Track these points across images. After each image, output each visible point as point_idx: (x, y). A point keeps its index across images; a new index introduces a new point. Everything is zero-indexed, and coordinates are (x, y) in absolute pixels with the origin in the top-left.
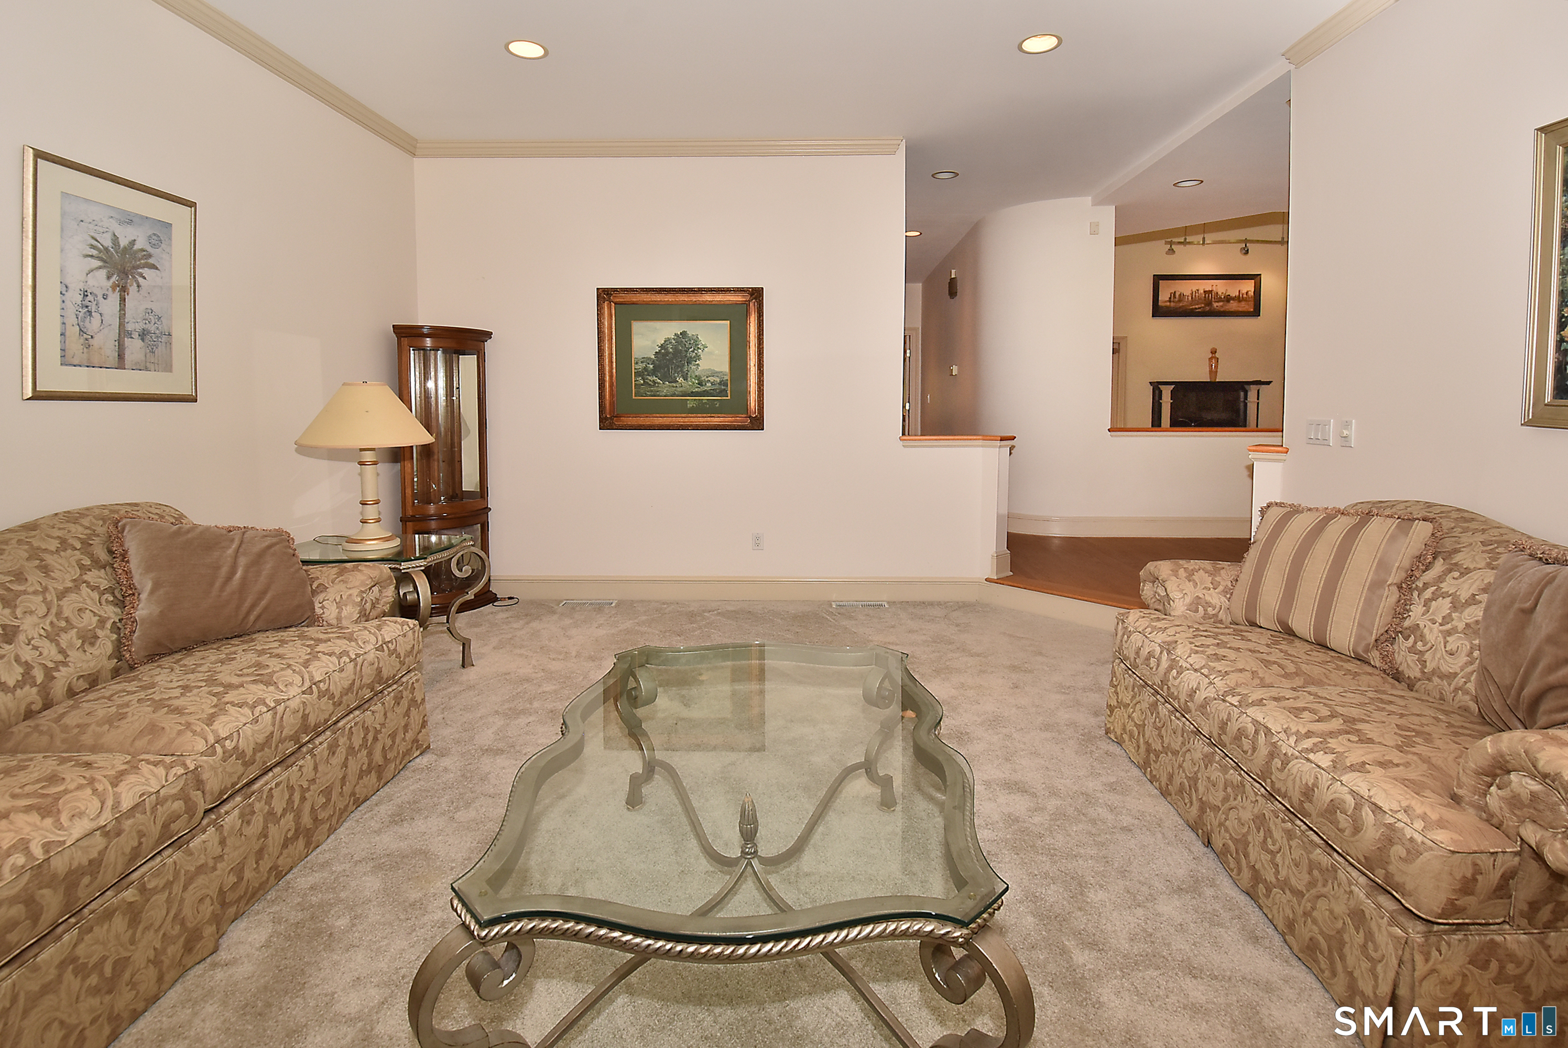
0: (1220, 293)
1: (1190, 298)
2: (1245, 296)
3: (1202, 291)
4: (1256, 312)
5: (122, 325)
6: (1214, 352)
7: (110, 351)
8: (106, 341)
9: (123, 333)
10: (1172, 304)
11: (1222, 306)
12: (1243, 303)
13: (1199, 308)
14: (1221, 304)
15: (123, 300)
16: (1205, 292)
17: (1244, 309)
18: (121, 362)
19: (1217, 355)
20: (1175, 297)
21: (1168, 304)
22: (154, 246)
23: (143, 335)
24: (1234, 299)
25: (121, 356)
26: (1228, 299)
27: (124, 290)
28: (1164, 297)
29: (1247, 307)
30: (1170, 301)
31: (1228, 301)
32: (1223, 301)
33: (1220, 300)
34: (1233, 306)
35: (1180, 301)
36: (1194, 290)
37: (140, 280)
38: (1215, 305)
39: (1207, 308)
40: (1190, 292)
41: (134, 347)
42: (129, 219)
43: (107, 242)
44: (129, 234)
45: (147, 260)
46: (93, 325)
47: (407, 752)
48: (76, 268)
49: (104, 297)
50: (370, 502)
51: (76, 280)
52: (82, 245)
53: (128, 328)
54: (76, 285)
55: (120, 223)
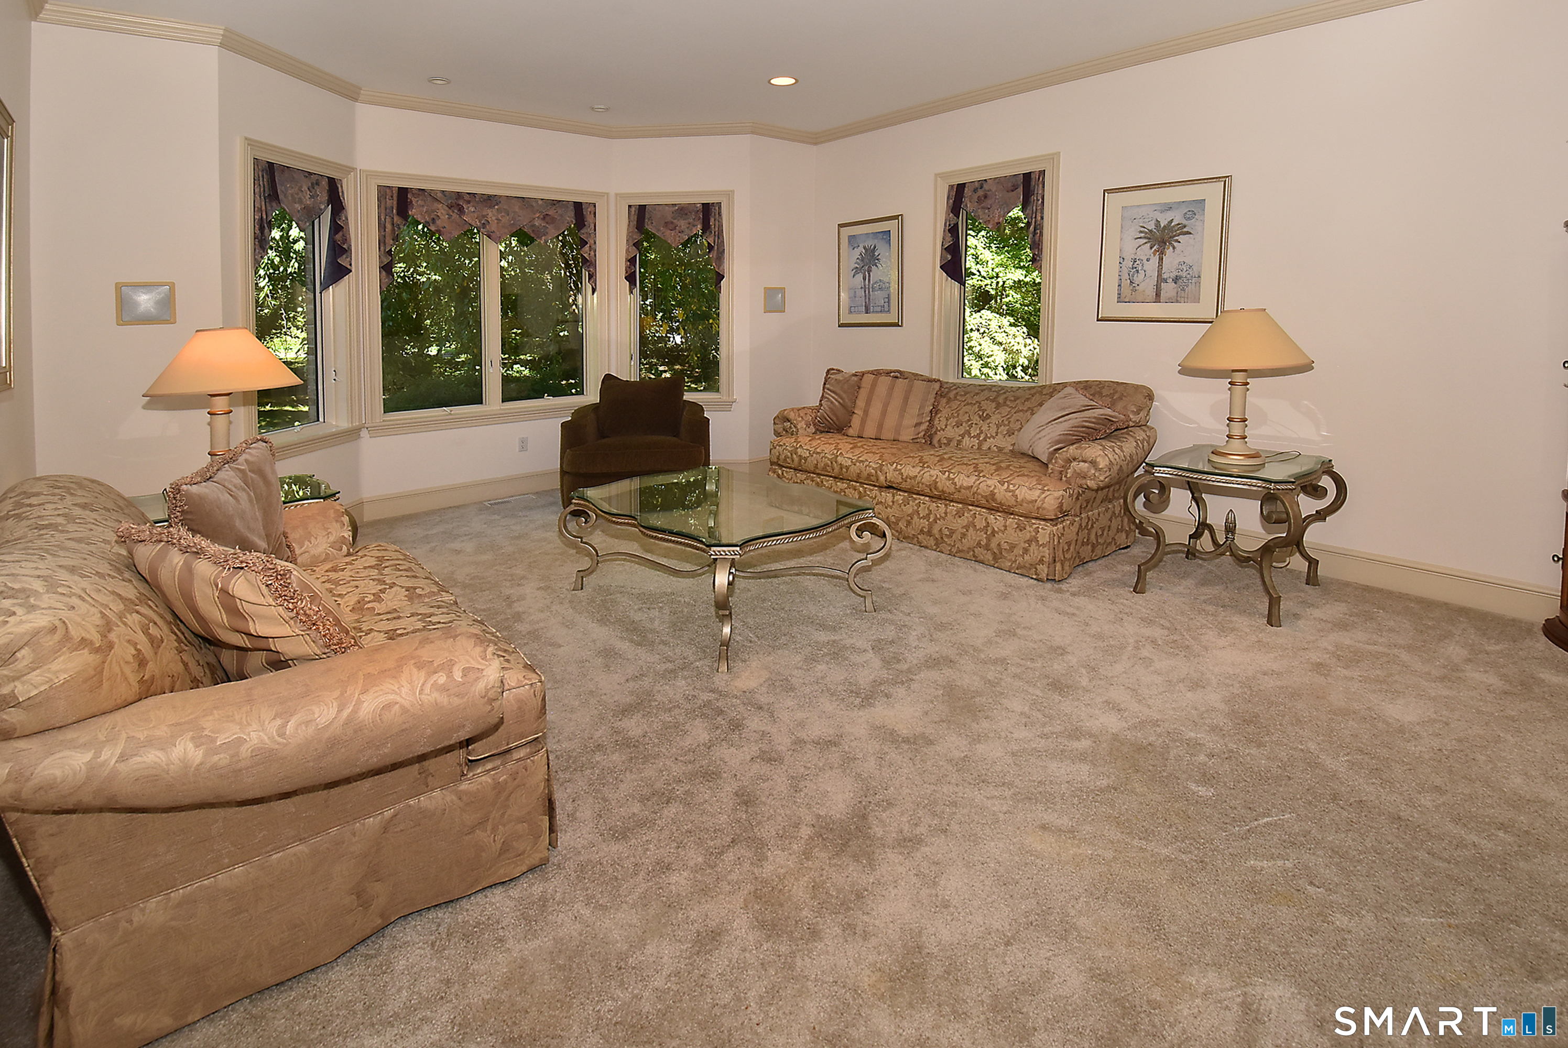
5: (1159, 275)
7: (1151, 293)
8: (1147, 286)
9: (1161, 279)
15: (1161, 259)
18: (1158, 298)
22: (1188, 219)
23: (1176, 280)
25: (1158, 295)
27: (1162, 253)
37: (1176, 244)
41: (1169, 289)
42: (1169, 207)
43: (1152, 226)
44: (1169, 216)
45: (1182, 230)
46: (1139, 278)
47: (1024, 567)
48: (1130, 246)
49: (1148, 260)
50: (1237, 419)
51: (1129, 254)
52: (1133, 231)
53: (1165, 276)
54: (1129, 256)
55: (1162, 212)
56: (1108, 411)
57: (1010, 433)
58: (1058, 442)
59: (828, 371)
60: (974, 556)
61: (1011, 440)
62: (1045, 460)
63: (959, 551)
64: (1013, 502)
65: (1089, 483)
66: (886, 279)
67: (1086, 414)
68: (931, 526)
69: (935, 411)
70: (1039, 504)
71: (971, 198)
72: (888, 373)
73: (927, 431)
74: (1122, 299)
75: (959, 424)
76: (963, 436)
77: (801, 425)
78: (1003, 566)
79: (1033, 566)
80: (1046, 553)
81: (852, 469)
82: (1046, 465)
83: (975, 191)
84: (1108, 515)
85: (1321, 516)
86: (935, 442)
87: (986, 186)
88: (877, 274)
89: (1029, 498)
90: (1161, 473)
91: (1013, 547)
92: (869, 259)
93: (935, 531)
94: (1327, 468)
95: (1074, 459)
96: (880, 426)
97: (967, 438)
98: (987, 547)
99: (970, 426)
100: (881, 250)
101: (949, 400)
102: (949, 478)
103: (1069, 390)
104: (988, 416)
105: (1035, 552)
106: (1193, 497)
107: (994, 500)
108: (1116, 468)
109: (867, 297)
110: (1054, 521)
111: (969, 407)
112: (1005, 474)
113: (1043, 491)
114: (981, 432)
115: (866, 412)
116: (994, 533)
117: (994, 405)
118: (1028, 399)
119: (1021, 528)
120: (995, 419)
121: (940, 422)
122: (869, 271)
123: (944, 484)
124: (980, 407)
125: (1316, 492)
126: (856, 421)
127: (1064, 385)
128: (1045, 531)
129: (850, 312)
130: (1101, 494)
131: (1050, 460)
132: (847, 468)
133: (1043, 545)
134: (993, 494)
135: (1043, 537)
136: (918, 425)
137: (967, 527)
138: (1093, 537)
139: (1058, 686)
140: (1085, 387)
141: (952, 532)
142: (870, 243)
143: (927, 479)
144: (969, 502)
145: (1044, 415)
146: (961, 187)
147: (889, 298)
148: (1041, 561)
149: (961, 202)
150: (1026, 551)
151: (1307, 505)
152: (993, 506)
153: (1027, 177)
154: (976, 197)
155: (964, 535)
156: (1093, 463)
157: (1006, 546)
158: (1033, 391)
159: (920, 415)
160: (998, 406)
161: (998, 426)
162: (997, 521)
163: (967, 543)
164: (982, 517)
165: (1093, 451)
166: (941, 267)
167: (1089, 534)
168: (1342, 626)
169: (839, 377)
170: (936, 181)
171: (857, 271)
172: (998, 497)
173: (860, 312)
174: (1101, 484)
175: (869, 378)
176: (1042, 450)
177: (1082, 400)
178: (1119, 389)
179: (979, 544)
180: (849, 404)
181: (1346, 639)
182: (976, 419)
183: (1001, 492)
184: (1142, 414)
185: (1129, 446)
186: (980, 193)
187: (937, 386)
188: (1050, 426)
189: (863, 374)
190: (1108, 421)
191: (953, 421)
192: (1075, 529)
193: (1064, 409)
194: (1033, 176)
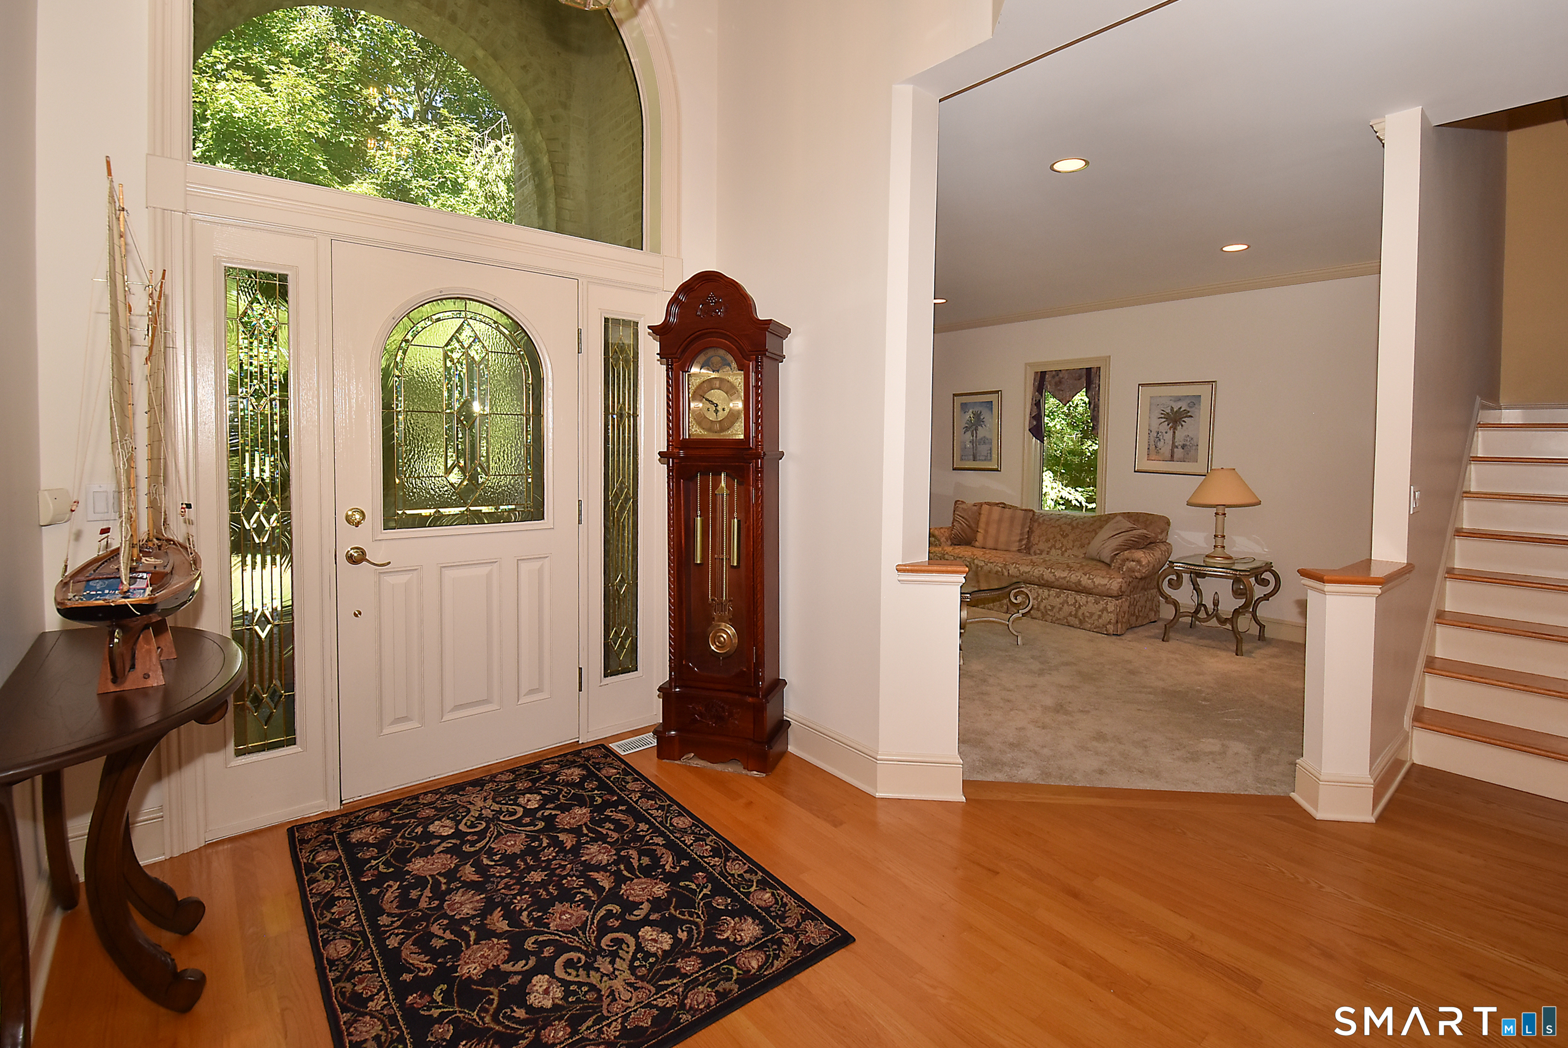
5: (1173, 443)
7: (1168, 454)
8: (1166, 450)
9: (1174, 446)
15: (1174, 433)
18: (1172, 459)
22: (1190, 407)
23: (1183, 447)
25: (1172, 456)
27: (1175, 429)
37: (1183, 423)
41: (1179, 452)
42: (1179, 399)
43: (1168, 411)
44: (1179, 404)
45: (1186, 414)
46: (1160, 444)
47: (1099, 627)
48: (1155, 423)
49: (1166, 433)
50: (1219, 536)
51: (1155, 428)
52: (1157, 413)
53: (1176, 444)
54: (1154, 429)
55: (1175, 401)
56: (1145, 531)
57: (1082, 546)
58: (1116, 550)
59: (956, 502)
60: (1067, 622)
61: (1083, 551)
62: (1108, 561)
63: (1058, 619)
64: (1092, 586)
65: (1136, 574)
66: (988, 436)
67: (1131, 533)
68: (1039, 604)
69: (1030, 532)
70: (1108, 586)
71: (1050, 382)
72: (997, 504)
73: (1026, 545)
74: (1150, 458)
75: (1048, 541)
76: (1051, 548)
77: (943, 539)
78: (1086, 628)
79: (1105, 626)
80: (1113, 617)
81: (985, 568)
82: (1109, 565)
83: (1053, 377)
84: (1145, 598)
85: (1266, 597)
86: (1032, 551)
87: (1061, 375)
88: (982, 432)
89: (1102, 583)
90: (1178, 567)
91: (1092, 614)
92: (977, 422)
93: (1042, 607)
94: (1269, 567)
95: (1128, 559)
96: (997, 541)
97: (1053, 550)
98: (1076, 616)
99: (1056, 541)
100: (985, 415)
101: (1039, 524)
102: (1051, 572)
103: (1119, 518)
104: (1067, 535)
105: (1106, 617)
106: (1194, 589)
107: (1080, 585)
108: (1151, 565)
109: (974, 448)
110: (1117, 597)
111: (1053, 529)
112: (1086, 569)
113: (1111, 579)
114: (1063, 545)
115: (986, 531)
116: (1080, 606)
117: (1070, 527)
118: (1092, 524)
119: (1097, 603)
120: (1071, 537)
121: (1035, 539)
122: (976, 430)
123: (1048, 575)
124: (1061, 529)
125: (1265, 583)
126: (980, 537)
127: (1115, 515)
128: (1112, 605)
129: (962, 459)
130: (1142, 583)
131: (1112, 561)
132: (982, 567)
133: (1111, 612)
134: (1079, 581)
135: (1111, 608)
136: (1021, 540)
137: (1063, 604)
138: (1136, 611)
139: (1132, 672)
140: (1128, 516)
141: (1053, 607)
142: (978, 409)
143: (1036, 573)
144: (1064, 588)
145: (1104, 533)
146: (1043, 374)
147: (991, 449)
148: (1110, 623)
149: (1044, 385)
150: (1100, 617)
151: (1259, 591)
152: (1080, 589)
153: (1089, 370)
154: (1053, 382)
155: (1060, 609)
156: (1139, 562)
157: (1088, 614)
158: (1095, 519)
159: (1022, 534)
160: (1073, 528)
161: (1074, 541)
162: (1082, 599)
163: (1062, 615)
164: (1072, 597)
165: (1139, 554)
166: (1029, 430)
167: (1135, 609)
168: (1275, 656)
169: (963, 506)
170: (1026, 368)
171: (967, 429)
172: (1083, 583)
173: (969, 460)
174: (1143, 575)
175: (985, 507)
176: (1106, 555)
177: (1128, 525)
178: (1150, 517)
179: (1070, 615)
180: (973, 526)
181: (1276, 661)
182: (1059, 537)
183: (1085, 581)
184: (1164, 534)
185: (1158, 554)
186: (1057, 379)
187: (1031, 514)
188: (1110, 541)
189: (981, 504)
190: (1145, 537)
191: (1044, 538)
192: (1127, 604)
193: (1117, 529)
194: (1092, 370)
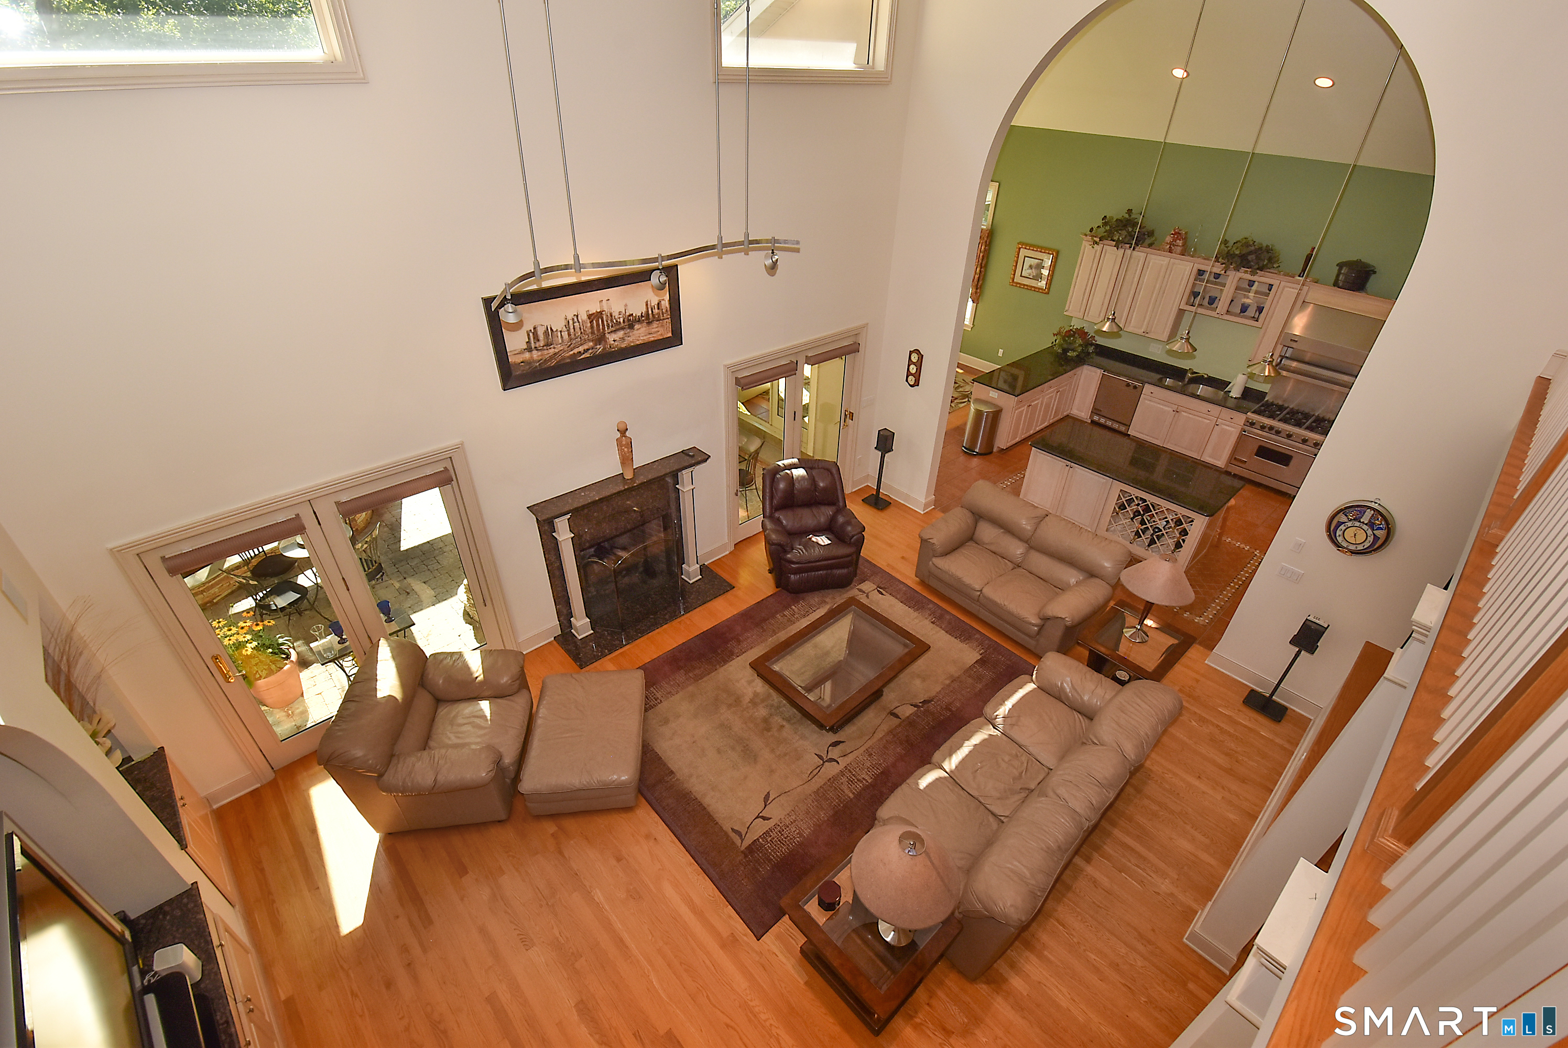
0: (616, 314)
1: (565, 334)
2: (656, 311)
3: (585, 317)
4: (675, 339)
6: (623, 432)
10: (536, 355)
11: (623, 339)
12: (655, 324)
13: (586, 351)
14: (621, 334)
16: (589, 316)
17: (657, 337)
19: (627, 434)
20: (537, 339)
21: (527, 355)
24: (639, 321)
26: (631, 322)
28: (515, 342)
29: (661, 330)
30: (529, 349)
31: (631, 327)
32: (623, 328)
33: (617, 327)
34: (640, 335)
35: (548, 345)
36: (570, 317)
38: (611, 338)
39: (600, 348)
40: (564, 323)
